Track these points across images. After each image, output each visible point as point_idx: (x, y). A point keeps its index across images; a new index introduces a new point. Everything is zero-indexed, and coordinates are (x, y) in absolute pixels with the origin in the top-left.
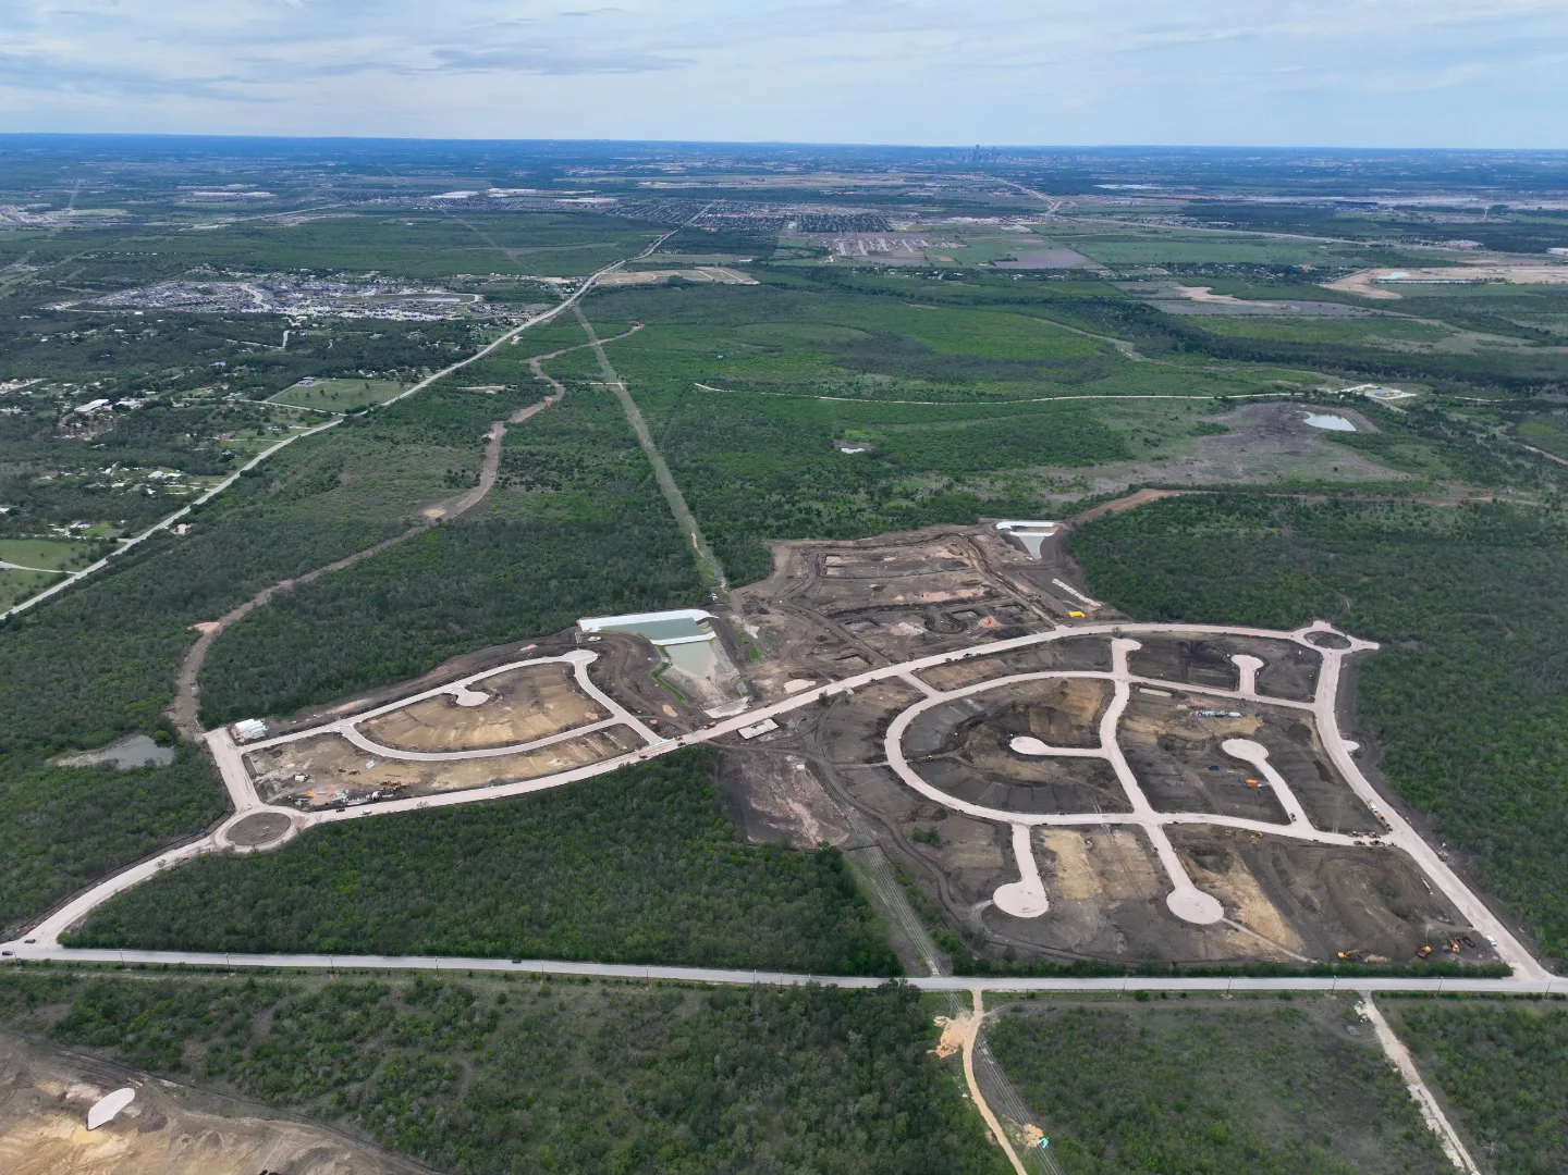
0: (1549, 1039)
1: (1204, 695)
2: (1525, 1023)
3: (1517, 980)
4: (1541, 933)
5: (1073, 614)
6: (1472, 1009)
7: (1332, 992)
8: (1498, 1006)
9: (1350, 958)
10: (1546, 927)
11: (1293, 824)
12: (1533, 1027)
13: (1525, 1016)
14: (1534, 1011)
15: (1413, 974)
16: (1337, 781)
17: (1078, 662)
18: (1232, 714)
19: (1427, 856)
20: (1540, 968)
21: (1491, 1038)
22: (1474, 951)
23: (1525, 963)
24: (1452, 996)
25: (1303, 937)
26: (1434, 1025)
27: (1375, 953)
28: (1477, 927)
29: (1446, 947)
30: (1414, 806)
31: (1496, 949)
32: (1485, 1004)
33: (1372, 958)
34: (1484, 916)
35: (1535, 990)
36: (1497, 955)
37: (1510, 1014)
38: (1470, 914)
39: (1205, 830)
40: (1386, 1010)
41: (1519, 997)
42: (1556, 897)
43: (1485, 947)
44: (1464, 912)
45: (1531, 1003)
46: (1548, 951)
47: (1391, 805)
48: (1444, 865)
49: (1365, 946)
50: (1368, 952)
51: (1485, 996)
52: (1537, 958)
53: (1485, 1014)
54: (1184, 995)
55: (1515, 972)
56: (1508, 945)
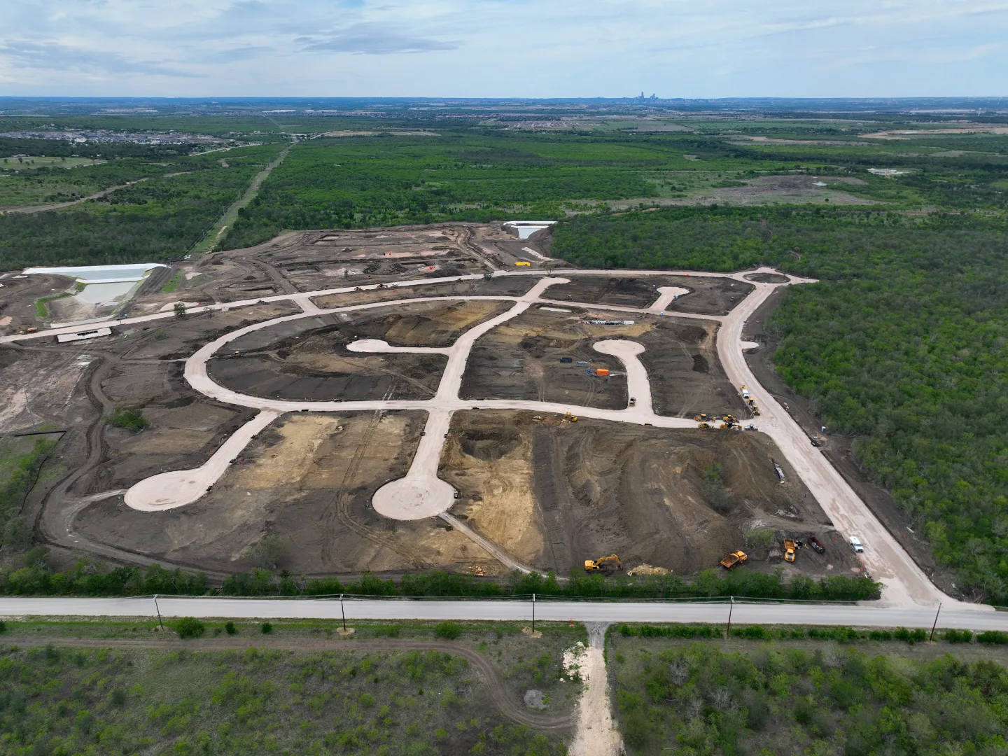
0: (921, 724)
1: (608, 311)
2: (879, 687)
3: (883, 607)
4: (938, 530)
5: (518, 264)
6: (779, 659)
7: (534, 625)
8: (830, 651)
9: (603, 569)
10: (949, 522)
11: (629, 409)
12: (895, 696)
13: (880, 673)
14: (900, 662)
15: (699, 595)
16: (713, 370)
17: (492, 291)
18: (626, 322)
19: (795, 440)
20: (931, 587)
21: (803, 719)
22: (821, 560)
23: (905, 577)
24: (754, 633)
25: (548, 539)
26: (689, 689)
27: (648, 562)
28: (838, 526)
29: (775, 553)
30: (798, 391)
31: (862, 557)
32: (807, 648)
33: (643, 569)
34: (854, 510)
35: (912, 623)
36: (860, 565)
37: (852, 670)
38: (835, 508)
39: (506, 415)
40: (621, 660)
41: (880, 636)
42: (974, 484)
43: (843, 552)
44: (825, 504)
45: (903, 647)
46: (947, 558)
47: (769, 391)
48: (816, 450)
49: (637, 550)
50: (638, 560)
51: (815, 633)
52: (928, 571)
53: (800, 668)
54: (267, 628)
55: (884, 592)
56: (882, 549)
